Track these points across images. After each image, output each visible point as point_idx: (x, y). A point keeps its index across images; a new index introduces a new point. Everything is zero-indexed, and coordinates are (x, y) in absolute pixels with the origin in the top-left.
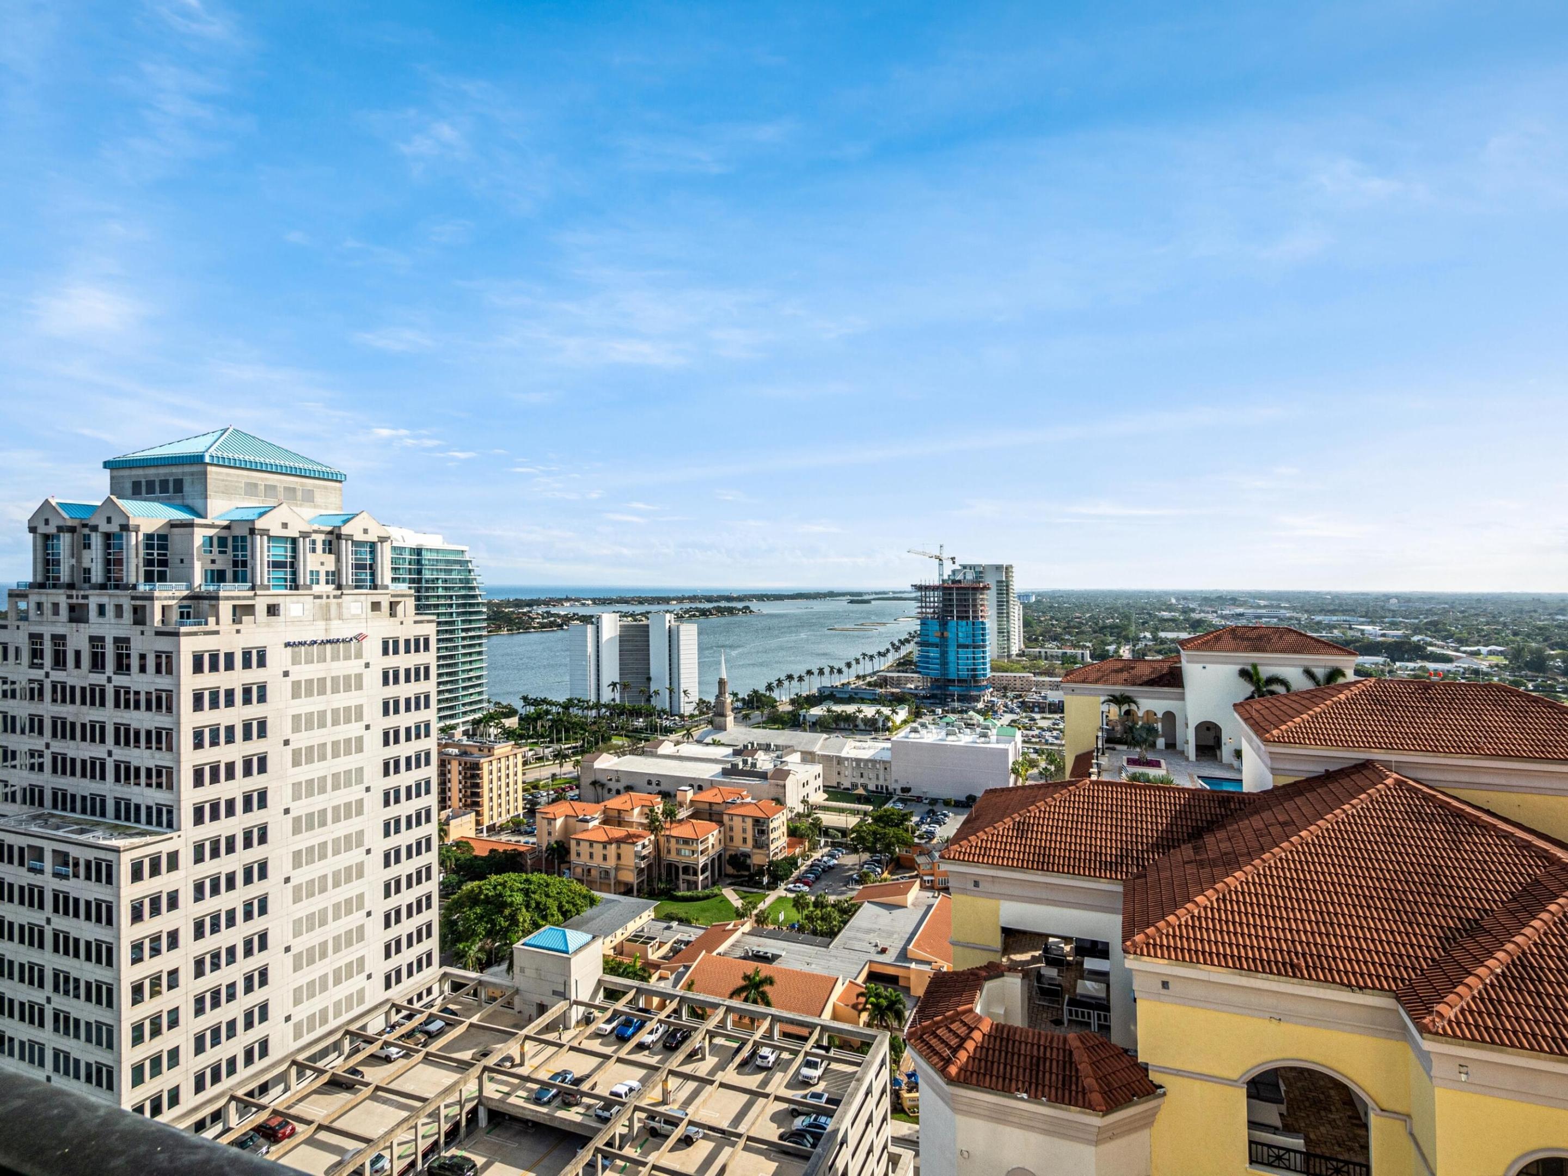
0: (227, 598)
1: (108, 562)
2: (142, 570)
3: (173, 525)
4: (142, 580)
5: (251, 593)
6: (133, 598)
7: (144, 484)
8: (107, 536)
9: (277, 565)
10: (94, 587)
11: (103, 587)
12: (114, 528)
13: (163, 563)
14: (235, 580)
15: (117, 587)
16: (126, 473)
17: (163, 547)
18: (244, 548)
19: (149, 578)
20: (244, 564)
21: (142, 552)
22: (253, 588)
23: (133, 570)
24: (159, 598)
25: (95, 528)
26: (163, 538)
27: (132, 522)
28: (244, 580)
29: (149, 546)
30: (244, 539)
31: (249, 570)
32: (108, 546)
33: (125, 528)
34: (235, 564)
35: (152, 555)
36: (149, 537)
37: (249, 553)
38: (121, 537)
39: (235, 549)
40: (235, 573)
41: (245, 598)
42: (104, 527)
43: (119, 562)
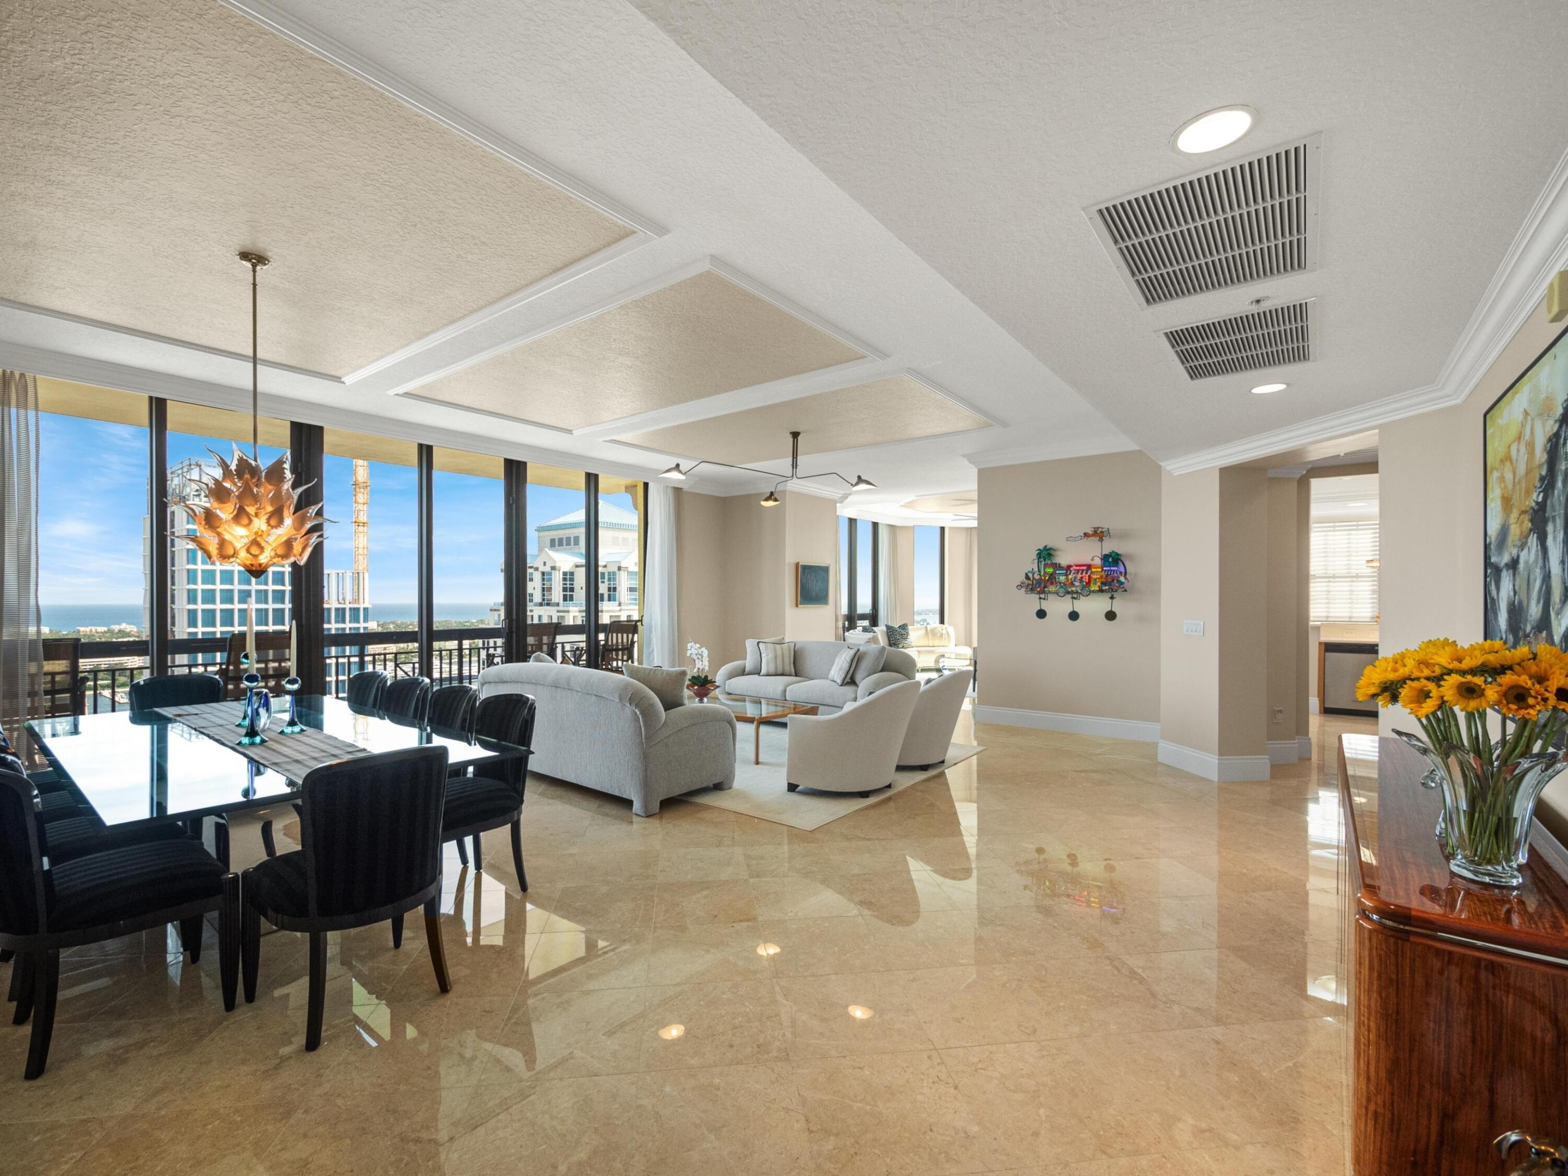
0: (608, 611)
1: (543, 589)
2: (562, 594)
3: (577, 566)
4: (562, 599)
5: (619, 608)
6: (558, 611)
7: (557, 541)
8: (543, 574)
9: (632, 590)
10: (536, 605)
11: (541, 605)
12: (547, 569)
13: (572, 590)
14: (609, 600)
15: (548, 604)
16: (547, 533)
17: (572, 580)
18: (614, 579)
19: (565, 599)
20: (615, 589)
21: (562, 582)
22: (620, 605)
23: (557, 594)
24: (572, 612)
25: (537, 569)
26: (572, 574)
27: (557, 565)
28: (615, 600)
29: (565, 579)
30: (614, 573)
31: (617, 593)
32: (543, 580)
33: (553, 568)
34: (609, 589)
35: (566, 584)
36: (565, 574)
37: (617, 582)
38: (550, 574)
39: (609, 580)
40: (609, 596)
41: (616, 611)
42: (542, 569)
43: (550, 589)
